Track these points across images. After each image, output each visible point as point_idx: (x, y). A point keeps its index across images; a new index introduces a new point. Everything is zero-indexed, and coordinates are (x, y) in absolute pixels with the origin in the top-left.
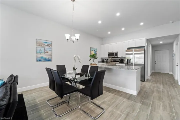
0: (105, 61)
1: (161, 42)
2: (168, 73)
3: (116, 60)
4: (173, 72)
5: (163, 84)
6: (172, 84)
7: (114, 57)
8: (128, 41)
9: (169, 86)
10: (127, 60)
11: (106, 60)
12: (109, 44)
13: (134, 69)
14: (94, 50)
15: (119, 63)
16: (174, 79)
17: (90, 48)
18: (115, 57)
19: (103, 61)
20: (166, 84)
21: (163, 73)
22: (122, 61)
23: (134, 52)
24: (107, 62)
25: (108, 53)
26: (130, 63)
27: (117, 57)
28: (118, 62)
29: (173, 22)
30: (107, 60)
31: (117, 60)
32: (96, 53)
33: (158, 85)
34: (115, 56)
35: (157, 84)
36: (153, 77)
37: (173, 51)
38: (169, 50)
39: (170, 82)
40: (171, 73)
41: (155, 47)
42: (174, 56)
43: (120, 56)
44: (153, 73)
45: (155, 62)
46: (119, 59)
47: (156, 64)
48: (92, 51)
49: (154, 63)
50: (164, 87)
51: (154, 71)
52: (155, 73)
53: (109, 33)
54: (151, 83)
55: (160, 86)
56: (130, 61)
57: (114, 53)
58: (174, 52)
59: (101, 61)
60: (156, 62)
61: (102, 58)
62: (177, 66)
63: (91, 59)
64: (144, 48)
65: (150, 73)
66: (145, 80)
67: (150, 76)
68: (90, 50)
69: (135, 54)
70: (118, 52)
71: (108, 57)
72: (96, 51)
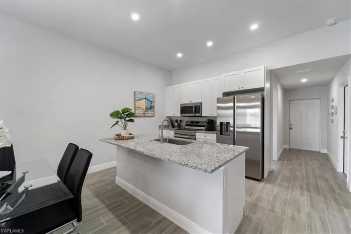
1: (304, 80)
2: (319, 151)
3: (198, 122)
4: (328, 149)
5: (309, 190)
6: (332, 190)
7: (193, 115)
8: (224, 75)
9: (325, 196)
10: (221, 123)
11: (177, 121)
12: (182, 84)
14: (146, 98)
15: (206, 130)
16: (333, 169)
18: (197, 115)
19: (172, 125)
20: (317, 189)
21: (307, 151)
22: (210, 125)
23: (238, 104)
24: (179, 127)
25: (181, 105)
26: (228, 131)
27: (199, 115)
28: (204, 128)
29: (335, 24)
30: (181, 121)
31: (201, 122)
33: (297, 193)
34: (195, 113)
35: (292, 189)
36: (286, 162)
37: (331, 101)
38: (320, 99)
39: (327, 181)
40: (324, 151)
41: (289, 93)
42: (333, 113)
43: (206, 112)
44: (285, 150)
45: (291, 127)
46: (205, 120)
47: (291, 130)
48: (140, 100)
49: (287, 128)
50: (312, 205)
51: (287, 147)
52: (290, 150)
53: (180, 55)
54: (280, 185)
55: (302, 198)
56: (227, 127)
57: (193, 107)
58: (334, 104)
60: (291, 125)
61: (168, 117)
62: (342, 137)
63: (117, 122)
64: (262, 92)
65: (278, 152)
66: (263, 177)
67: (279, 160)
68: (135, 97)
69: (239, 107)
70: (201, 103)
71: (180, 116)
72: (151, 102)
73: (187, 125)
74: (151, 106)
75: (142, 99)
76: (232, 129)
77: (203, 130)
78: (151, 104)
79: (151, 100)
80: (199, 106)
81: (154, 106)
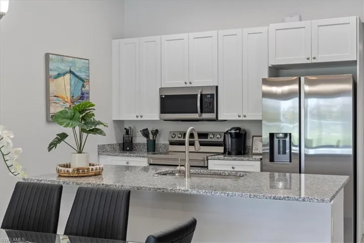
0: (140, 140)
3: (205, 135)
7: (195, 116)
8: (273, 27)
11: (145, 133)
12: (165, 37)
13: (303, 195)
14: (71, 72)
15: (224, 153)
17: (47, 55)
18: (205, 116)
19: (127, 146)
22: (239, 141)
23: (306, 88)
24: (152, 147)
25: (161, 89)
26: (284, 153)
27: (213, 116)
28: (221, 149)
30: (156, 133)
31: (214, 134)
32: (87, 88)
34: (202, 112)
46: (226, 128)
48: (59, 75)
56: (284, 142)
57: (197, 95)
59: (114, 141)
61: (119, 123)
68: (47, 69)
69: (310, 95)
70: (217, 87)
71: (157, 118)
72: (83, 81)
73: (172, 143)
74: (82, 94)
75: (64, 74)
76: (295, 150)
77: (218, 154)
78: (83, 86)
79: (82, 75)
80: (212, 95)
81: (88, 93)
